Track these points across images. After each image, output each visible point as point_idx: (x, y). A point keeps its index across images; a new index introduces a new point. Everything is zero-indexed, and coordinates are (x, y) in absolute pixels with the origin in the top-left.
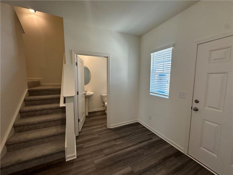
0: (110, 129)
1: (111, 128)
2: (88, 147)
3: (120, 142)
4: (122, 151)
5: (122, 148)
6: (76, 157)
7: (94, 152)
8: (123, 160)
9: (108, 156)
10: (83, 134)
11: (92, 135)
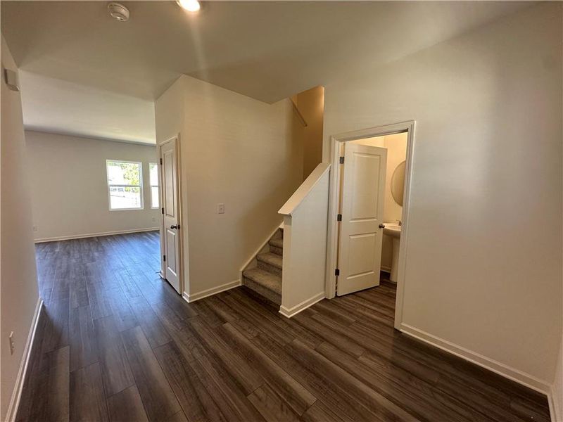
0: (397, 332)
1: (401, 330)
2: (317, 321)
3: (371, 364)
4: (348, 375)
5: (356, 372)
6: (289, 317)
7: (313, 332)
8: (325, 382)
9: (317, 354)
10: (339, 302)
11: (347, 313)
